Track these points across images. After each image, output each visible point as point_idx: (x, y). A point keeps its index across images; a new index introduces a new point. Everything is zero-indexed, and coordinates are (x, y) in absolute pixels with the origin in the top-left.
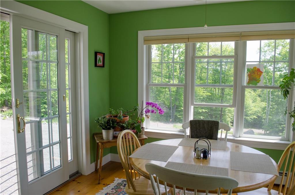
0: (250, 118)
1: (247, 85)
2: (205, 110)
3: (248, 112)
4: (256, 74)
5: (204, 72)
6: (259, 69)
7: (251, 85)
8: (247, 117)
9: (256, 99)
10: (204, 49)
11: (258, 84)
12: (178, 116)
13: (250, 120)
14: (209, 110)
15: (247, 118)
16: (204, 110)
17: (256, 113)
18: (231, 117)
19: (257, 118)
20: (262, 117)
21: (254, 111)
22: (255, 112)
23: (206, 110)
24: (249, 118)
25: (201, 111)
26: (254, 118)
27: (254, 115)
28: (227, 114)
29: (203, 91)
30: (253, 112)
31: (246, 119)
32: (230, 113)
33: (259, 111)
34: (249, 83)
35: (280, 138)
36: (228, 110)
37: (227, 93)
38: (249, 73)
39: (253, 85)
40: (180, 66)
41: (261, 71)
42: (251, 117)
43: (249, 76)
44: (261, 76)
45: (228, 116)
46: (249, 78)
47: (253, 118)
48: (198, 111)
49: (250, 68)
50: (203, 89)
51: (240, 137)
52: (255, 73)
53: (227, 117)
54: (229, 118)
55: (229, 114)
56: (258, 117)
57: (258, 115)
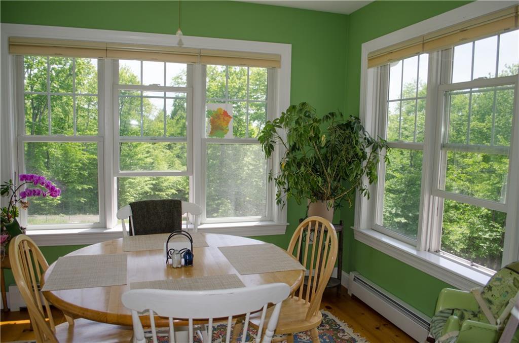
0: (167, 195)
1: (209, 137)
2: (88, 186)
3: (162, 184)
4: (222, 120)
5: (80, 115)
6: (226, 112)
7: (215, 137)
8: (160, 193)
9: (173, 161)
10: (80, 73)
11: (225, 135)
12: (35, 202)
13: (167, 197)
14: (94, 186)
15: (162, 195)
16: (86, 187)
17: (175, 186)
18: (135, 195)
19: (177, 192)
20: (185, 191)
21: (172, 181)
22: (174, 183)
23: (90, 186)
24: (164, 194)
25: (80, 188)
26: (173, 194)
27: (172, 189)
28: (128, 189)
29: (82, 152)
30: (170, 184)
31: (160, 195)
32: (132, 188)
33: (179, 181)
34: (211, 134)
35: (260, 217)
36: (129, 182)
37: (126, 154)
38: (211, 118)
39: (218, 138)
40: (32, 103)
41: (229, 114)
42: (167, 193)
43: (212, 122)
44: (229, 124)
45: (129, 194)
46: (212, 126)
47: (170, 193)
48: (74, 188)
49: (212, 110)
50: (81, 148)
51: (201, 224)
52: (219, 119)
53: (127, 195)
54: (132, 196)
55: (131, 190)
56: (178, 190)
57: (179, 188)
